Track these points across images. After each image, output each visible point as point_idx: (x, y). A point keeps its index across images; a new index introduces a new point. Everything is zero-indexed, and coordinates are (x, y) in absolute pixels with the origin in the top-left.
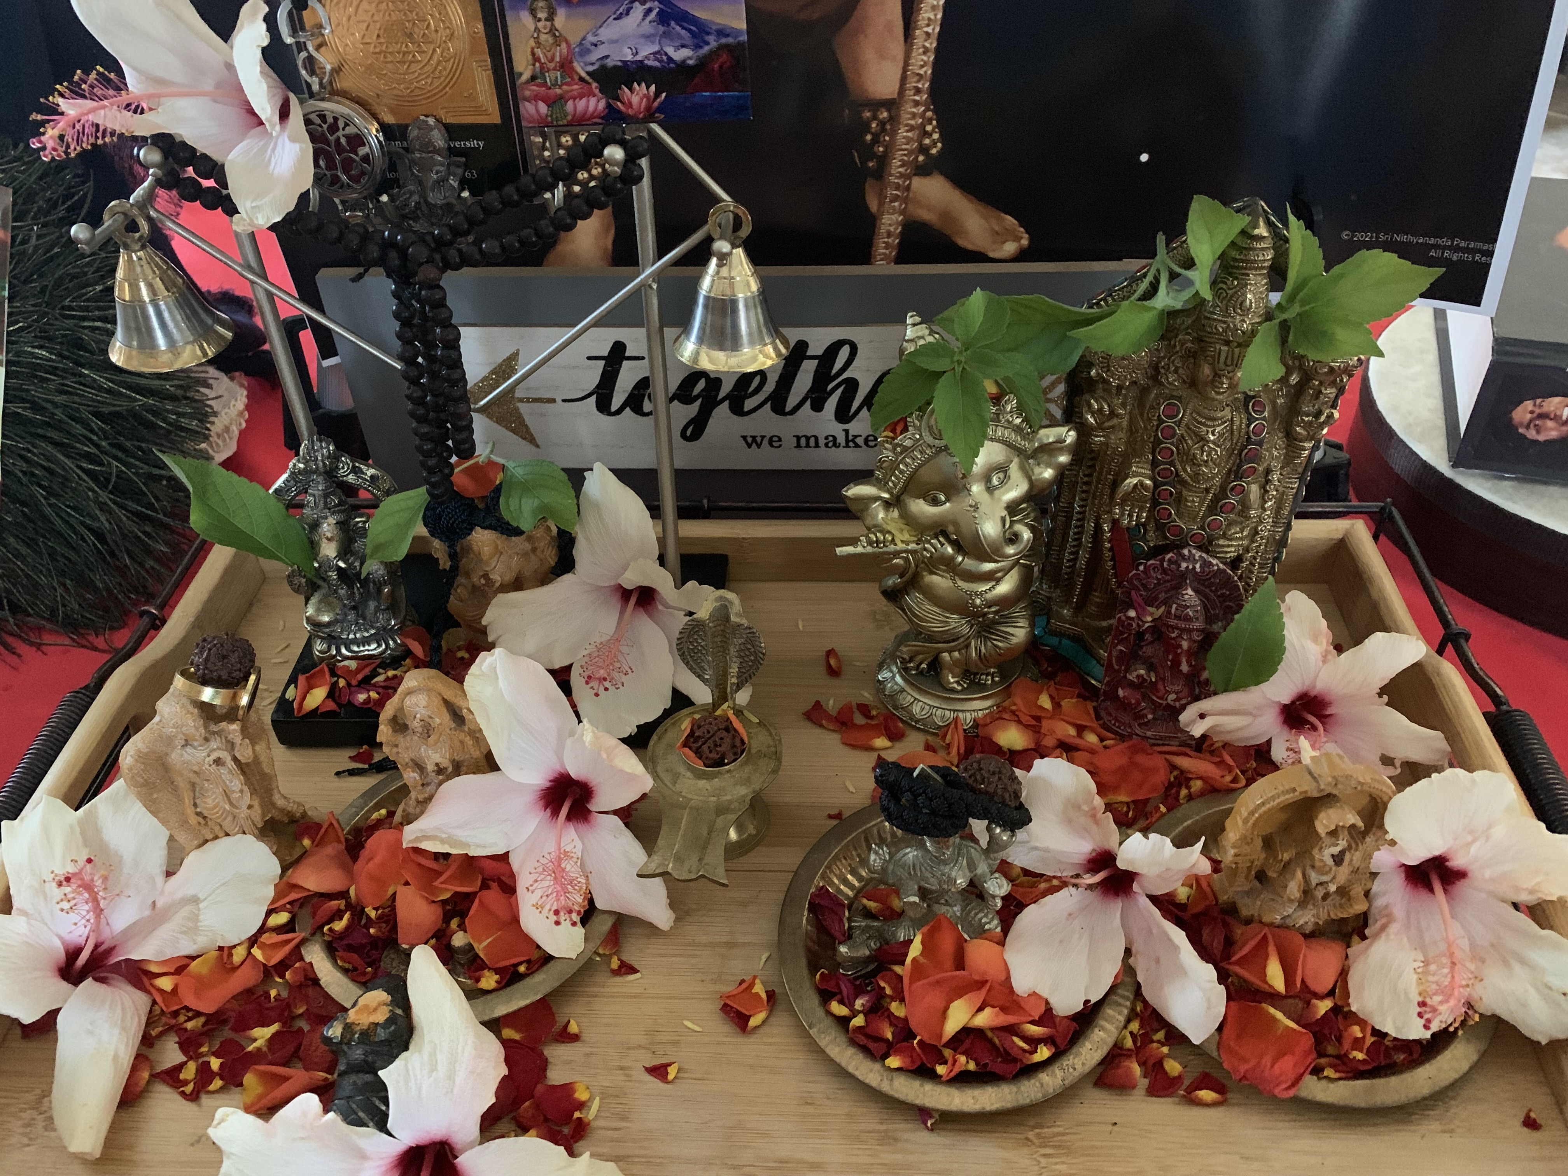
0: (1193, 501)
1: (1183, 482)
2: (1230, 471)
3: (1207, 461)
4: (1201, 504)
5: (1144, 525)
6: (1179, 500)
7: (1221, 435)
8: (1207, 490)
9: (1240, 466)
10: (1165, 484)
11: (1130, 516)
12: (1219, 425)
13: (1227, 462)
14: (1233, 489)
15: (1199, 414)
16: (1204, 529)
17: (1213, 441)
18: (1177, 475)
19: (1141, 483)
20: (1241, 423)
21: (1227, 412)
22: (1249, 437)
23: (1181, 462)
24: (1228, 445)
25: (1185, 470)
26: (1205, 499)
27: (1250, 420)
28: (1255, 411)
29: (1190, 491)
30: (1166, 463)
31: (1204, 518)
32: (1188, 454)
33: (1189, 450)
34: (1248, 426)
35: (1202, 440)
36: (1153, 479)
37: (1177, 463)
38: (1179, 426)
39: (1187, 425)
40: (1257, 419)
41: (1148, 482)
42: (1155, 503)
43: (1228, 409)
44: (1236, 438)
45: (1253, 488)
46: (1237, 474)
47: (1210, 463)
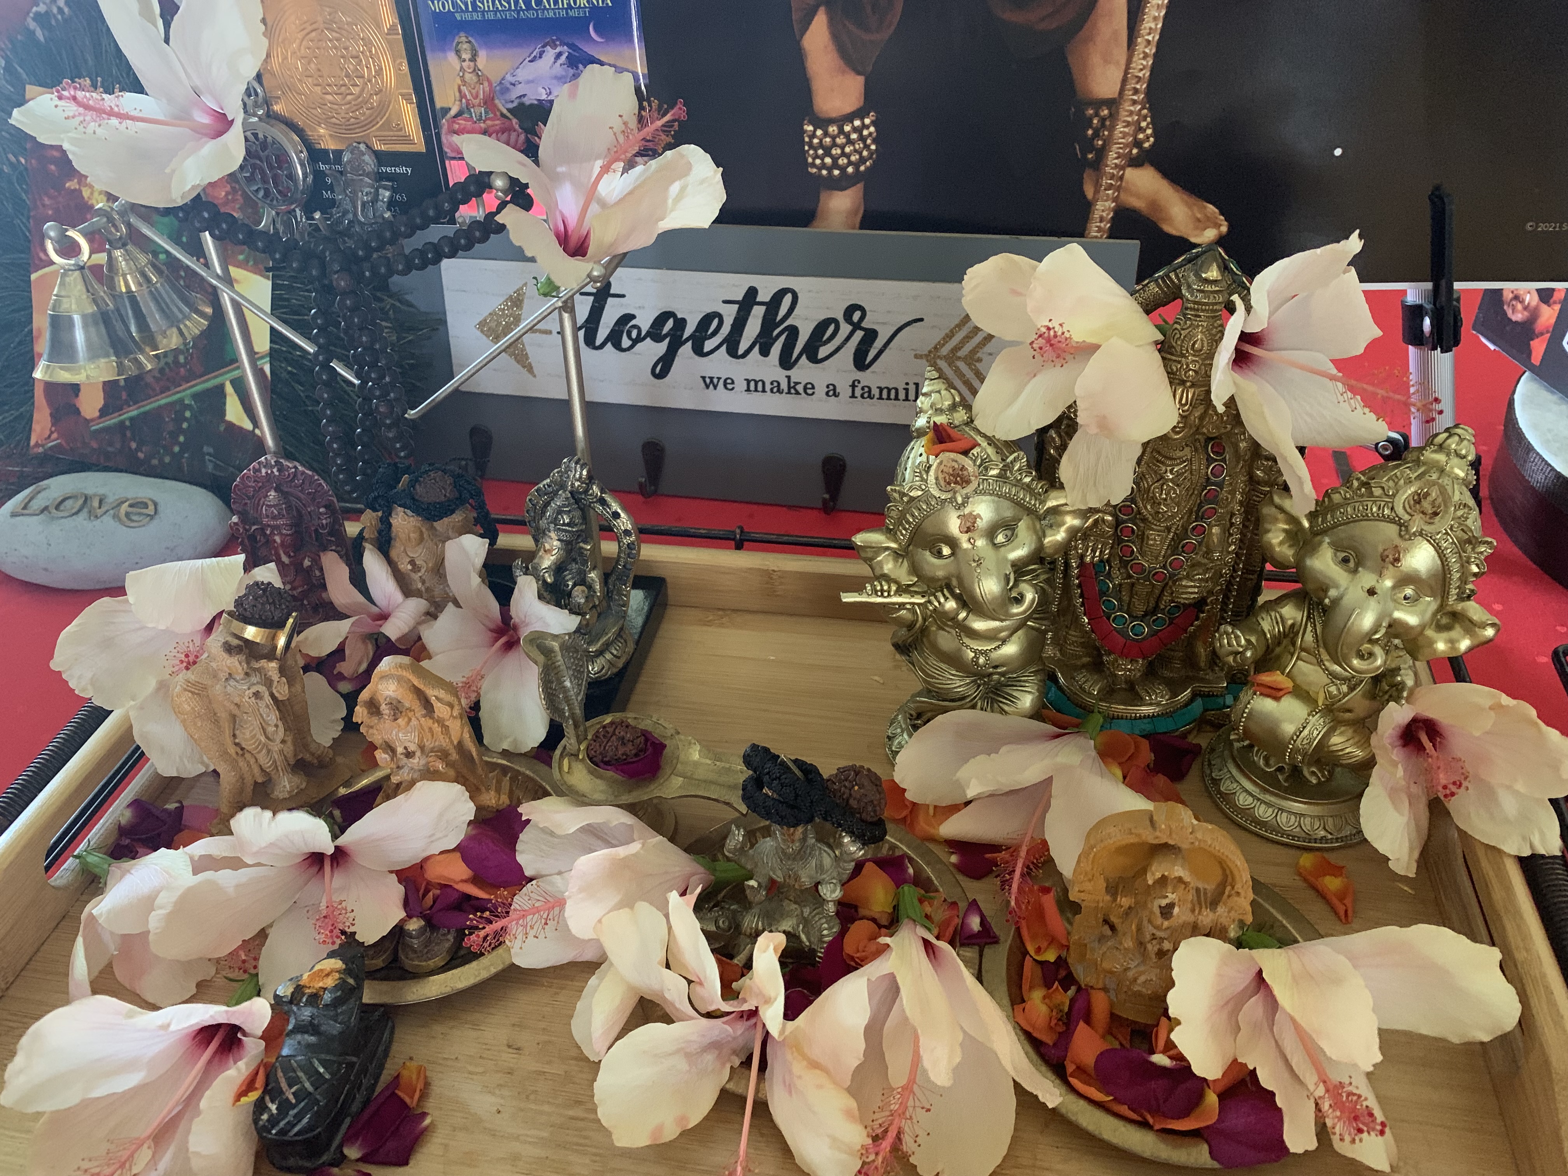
0: (1155, 540)
1: (1144, 520)
2: (1190, 511)
3: (1165, 499)
4: (1163, 542)
5: (1108, 561)
6: (1141, 538)
7: (1179, 474)
8: (1168, 529)
9: (1200, 506)
10: (1127, 521)
11: (1094, 551)
12: (1178, 465)
13: (1187, 502)
14: (1194, 528)
15: (1159, 453)
16: (1164, 567)
17: (1172, 480)
18: (1139, 513)
19: (1105, 520)
20: (1200, 463)
21: (1186, 454)
22: (1208, 479)
23: (1143, 500)
24: (1187, 484)
25: (1146, 508)
26: (1166, 538)
27: (1210, 461)
28: (1214, 453)
29: (1152, 529)
31: (1166, 556)
32: (1148, 493)
33: (1149, 487)
34: (1207, 467)
35: (1163, 479)
36: (1116, 516)
37: (1138, 500)
39: (1148, 464)
40: (1216, 460)
41: (1110, 519)
42: (1118, 540)
43: (1187, 450)
44: (1195, 478)
45: (1215, 530)
46: (1197, 514)
47: (1169, 501)
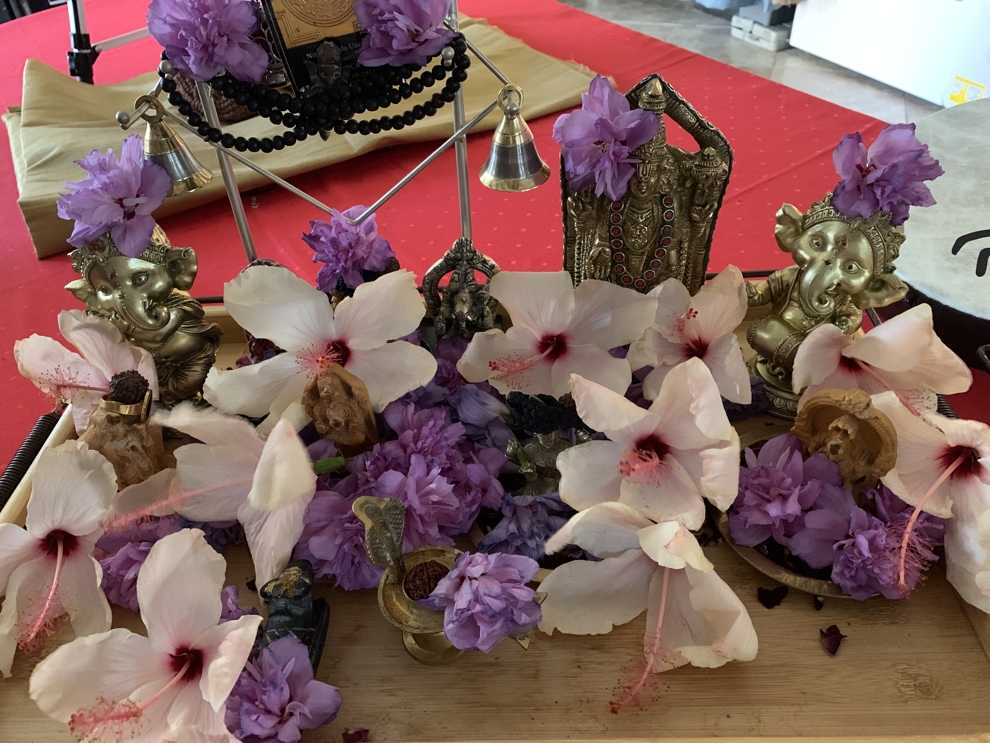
0: (635, 261)
1: (628, 249)
2: (655, 242)
4: (640, 262)
5: (610, 276)
6: (628, 261)
7: (647, 219)
8: (643, 254)
9: (660, 238)
10: (618, 251)
11: (600, 271)
12: (645, 213)
13: (653, 235)
14: (658, 252)
15: (633, 207)
16: (643, 278)
17: (642, 223)
18: (624, 245)
19: (605, 252)
20: (658, 211)
21: (649, 206)
22: (664, 220)
23: (626, 237)
24: (652, 224)
25: (628, 241)
26: (642, 259)
27: (664, 209)
28: (667, 204)
29: (633, 254)
30: (617, 238)
31: (643, 271)
32: (628, 232)
33: (629, 228)
34: (663, 213)
35: (636, 223)
36: (610, 248)
37: (623, 237)
38: (622, 215)
39: (627, 214)
40: (668, 209)
41: (608, 250)
42: (614, 263)
43: (650, 203)
44: (656, 220)
45: (673, 253)
46: (659, 243)
47: (641, 236)
